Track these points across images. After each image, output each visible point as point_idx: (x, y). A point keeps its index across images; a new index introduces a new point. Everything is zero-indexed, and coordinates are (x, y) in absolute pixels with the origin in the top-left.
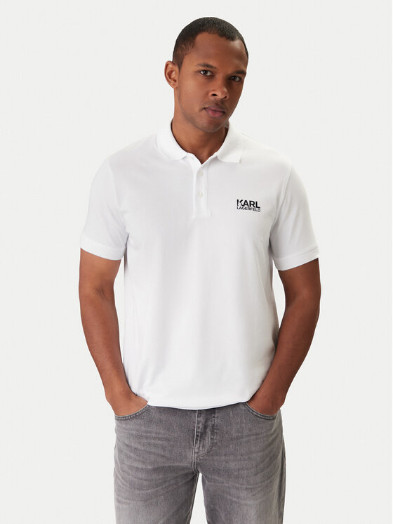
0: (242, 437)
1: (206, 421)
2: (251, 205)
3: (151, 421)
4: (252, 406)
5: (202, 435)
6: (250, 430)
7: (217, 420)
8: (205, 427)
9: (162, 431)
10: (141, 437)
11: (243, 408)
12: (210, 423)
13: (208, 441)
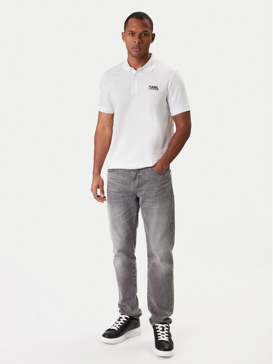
0: (150, 181)
1: (136, 174)
2: (155, 88)
3: (118, 173)
4: (154, 168)
5: (135, 179)
6: (153, 178)
7: (141, 174)
8: (136, 176)
9: (121, 177)
10: (115, 179)
11: (150, 169)
12: (138, 175)
13: (137, 182)
